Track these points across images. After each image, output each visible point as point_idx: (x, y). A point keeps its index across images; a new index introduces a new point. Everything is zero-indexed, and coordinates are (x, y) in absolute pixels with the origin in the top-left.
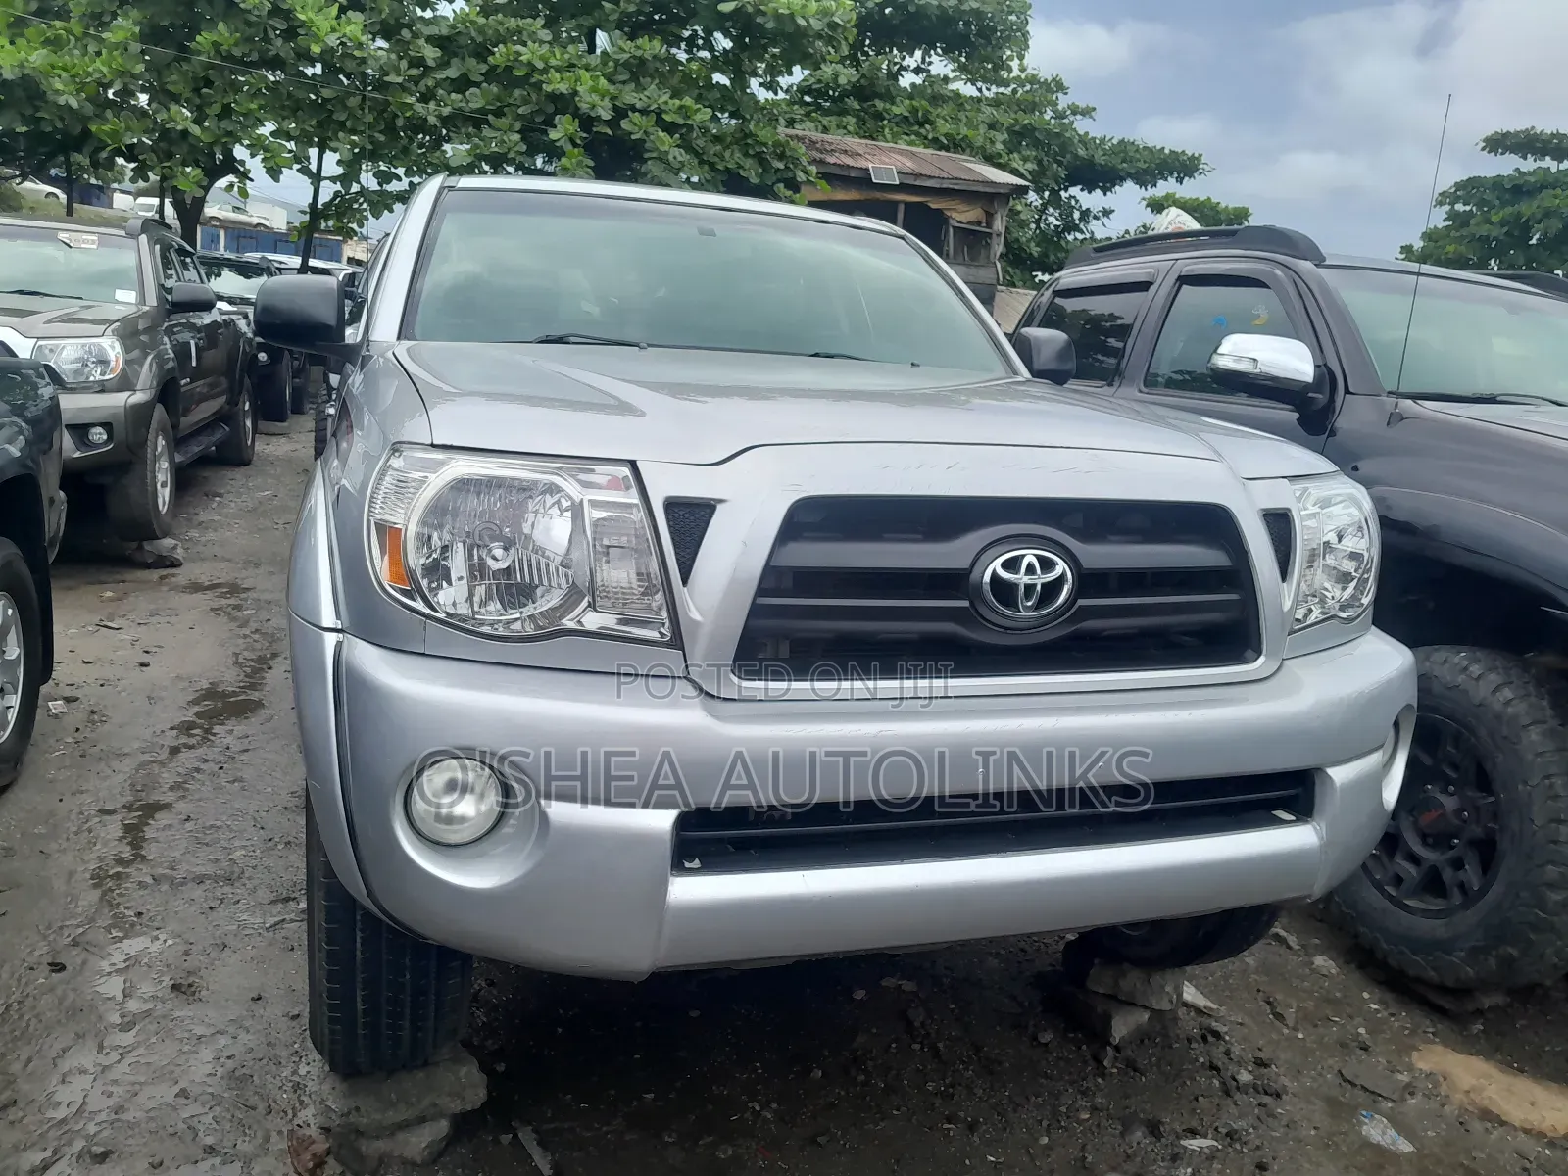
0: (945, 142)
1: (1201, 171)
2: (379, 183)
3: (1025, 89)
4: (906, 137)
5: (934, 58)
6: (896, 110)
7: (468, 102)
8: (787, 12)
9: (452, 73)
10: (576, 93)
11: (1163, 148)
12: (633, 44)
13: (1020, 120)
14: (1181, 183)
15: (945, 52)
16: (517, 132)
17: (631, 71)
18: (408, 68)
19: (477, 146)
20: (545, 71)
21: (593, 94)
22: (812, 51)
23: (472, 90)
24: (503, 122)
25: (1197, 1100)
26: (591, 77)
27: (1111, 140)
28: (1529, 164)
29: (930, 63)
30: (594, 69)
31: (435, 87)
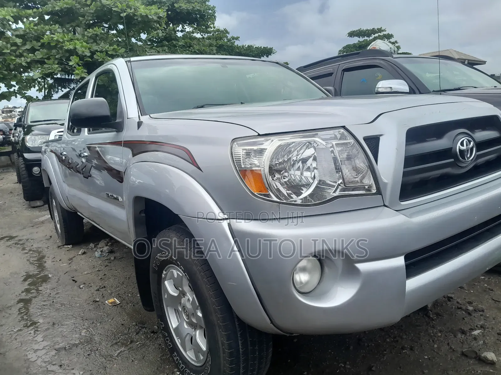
0: (198, 52)
1: (273, 52)
2: (7, 89)
3: (216, 34)
4: (185, 52)
5: (186, 27)
6: (180, 44)
7: (36, 56)
8: (145, 14)
9: (28, 47)
10: (75, 48)
11: (261, 47)
12: (93, 30)
13: (218, 43)
14: (268, 57)
15: (189, 24)
16: (57, 64)
17: (93, 39)
18: (11, 47)
19: (43, 71)
20: (64, 42)
21: (82, 47)
22: (154, 26)
23: (37, 52)
24: (51, 61)
25: (464, 319)
26: (80, 43)
27: (245, 46)
28: (361, 39)
29: (185, 28)
30: (81, 40)
31: (23, 52)
